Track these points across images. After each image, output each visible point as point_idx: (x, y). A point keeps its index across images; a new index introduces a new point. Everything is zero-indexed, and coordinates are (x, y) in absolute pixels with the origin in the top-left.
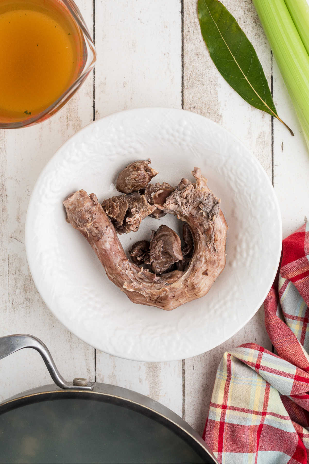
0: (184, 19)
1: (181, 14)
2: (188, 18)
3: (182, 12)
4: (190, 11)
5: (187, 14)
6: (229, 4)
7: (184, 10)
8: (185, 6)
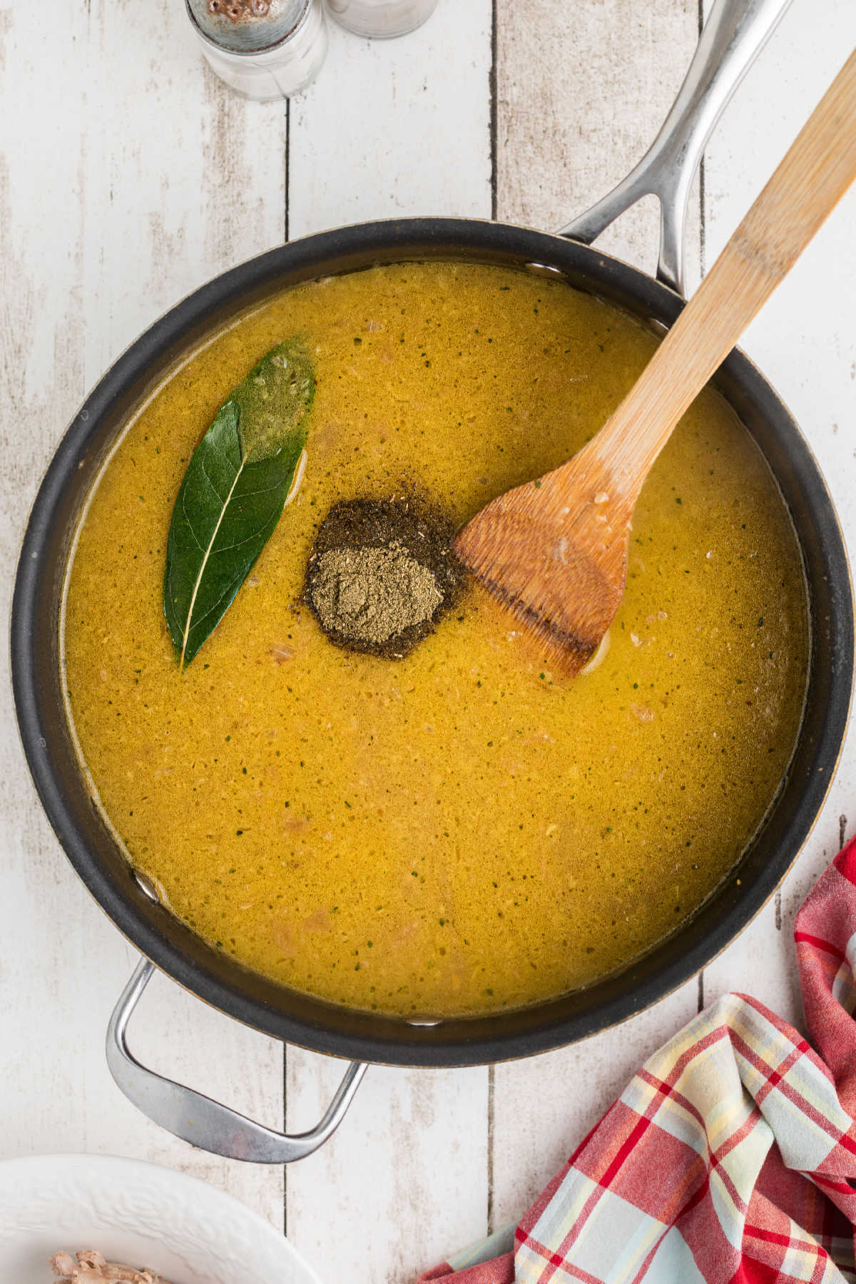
0: (498, 196)
1: (490, 186)
2: (507, 195)
3: (493, 180)
4: (513, 179)
5: (505, 184)
6: (602, 162)
7: (498, 176)
8: (499, 168)
